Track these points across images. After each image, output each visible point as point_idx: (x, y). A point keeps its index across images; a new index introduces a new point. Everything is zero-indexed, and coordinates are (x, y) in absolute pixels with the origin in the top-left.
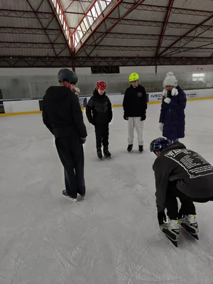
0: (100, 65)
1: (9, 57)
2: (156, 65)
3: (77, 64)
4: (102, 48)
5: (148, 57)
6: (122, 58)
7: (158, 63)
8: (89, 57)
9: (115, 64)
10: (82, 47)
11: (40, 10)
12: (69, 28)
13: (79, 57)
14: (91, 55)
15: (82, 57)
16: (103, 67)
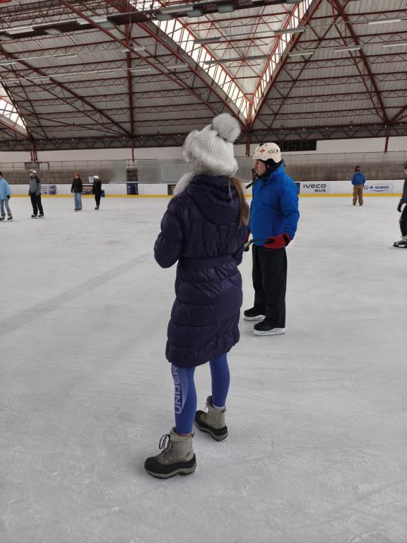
0: (288, 138)
1: (177, 134)
2: (387, 136)
3: (254, 139)
4: (285, 117)
5: (373, 124)
6: (324, 127)
7: (393, 132)
8: (270, 129)
9: (312, 137)
10: (256, 117)
11: (196, 86)
12: (245, 95)
13: (258, 130)
14: (274, 126)
15: (262, 130)
16: (290, 141)
